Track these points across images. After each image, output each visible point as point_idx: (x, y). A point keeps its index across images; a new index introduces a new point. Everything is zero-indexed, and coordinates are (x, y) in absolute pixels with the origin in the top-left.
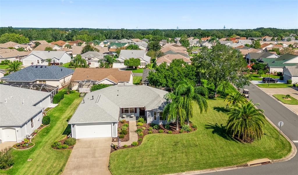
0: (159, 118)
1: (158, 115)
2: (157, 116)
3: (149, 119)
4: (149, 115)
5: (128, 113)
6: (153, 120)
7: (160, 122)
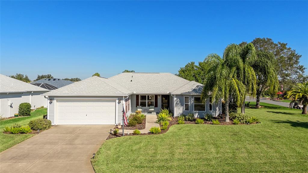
0: (193, 106)
1: (191, 102)
2: (189, 104)
3: (177, 110)
4: (176, 103)
5: (146, 106)
6: (183, 112)
7: (196, 113)
